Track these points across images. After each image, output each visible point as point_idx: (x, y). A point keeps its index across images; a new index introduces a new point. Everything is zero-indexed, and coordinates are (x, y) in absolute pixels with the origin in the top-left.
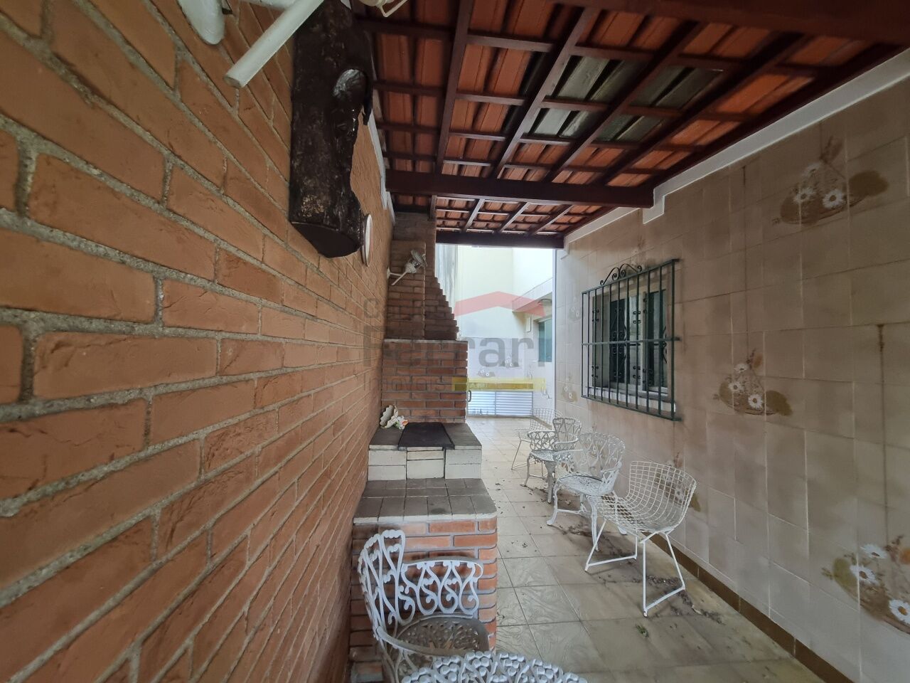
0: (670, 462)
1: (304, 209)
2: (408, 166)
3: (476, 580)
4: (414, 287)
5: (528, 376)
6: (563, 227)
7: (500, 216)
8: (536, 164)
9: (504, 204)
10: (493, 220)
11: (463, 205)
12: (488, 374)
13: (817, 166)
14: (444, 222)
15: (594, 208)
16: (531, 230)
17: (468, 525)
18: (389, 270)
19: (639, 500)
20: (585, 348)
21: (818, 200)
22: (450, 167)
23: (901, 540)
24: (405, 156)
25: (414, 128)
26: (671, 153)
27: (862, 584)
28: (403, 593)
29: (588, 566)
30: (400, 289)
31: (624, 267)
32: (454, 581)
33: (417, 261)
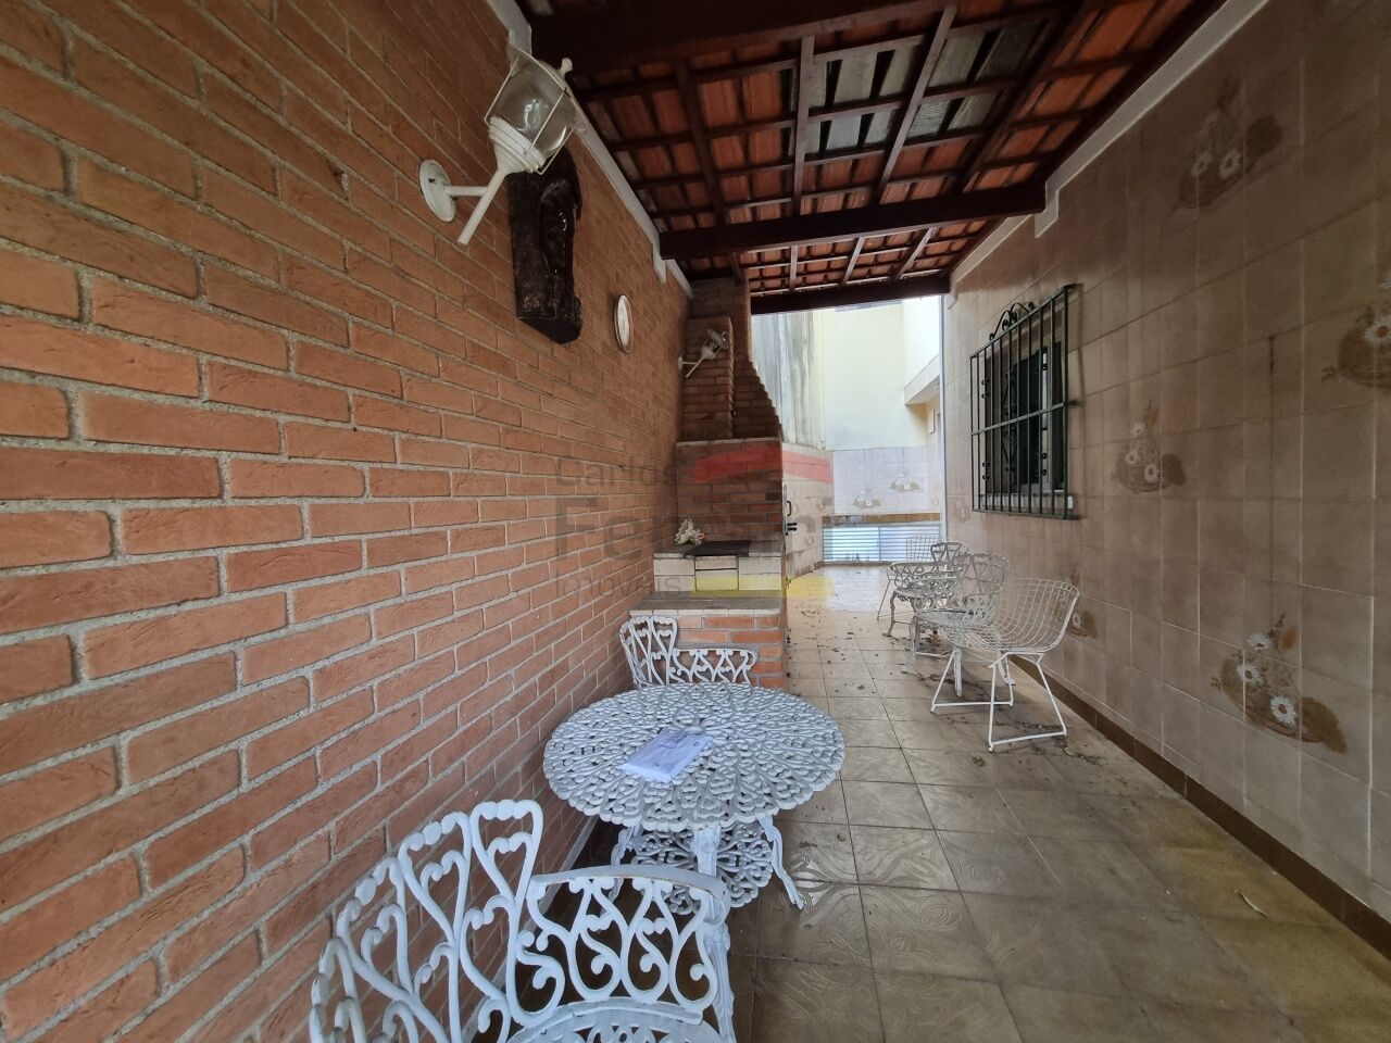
0: (1068, 579)
1: (525, 306)
2: (687, 222)
3: (749, 667)
4: (715, 377)
5: (933, 503)
6: (944, 260)
7: (837, 260)
8: (849, 184)
9: (834, 245)
10: (829, 269)
11: (778, 257)
12: (869, 503)
13: (1213, 118)
14: (762, 284)
15: (976, 225)
16: (893, 273)
17: (748, 621)
18: (680, 359)
19: (1011, 628)
20: (976, 437)
21: (1214, 168)
22: (741, 215)
23: (1284, 620)
24: (680, 212)
25: (678, 179)
26: (1045, 128)
27: (1248, 687)
28: (675, 674)
29: (934, 706)
30: (699, 381)
31: (1017, 307)
32: (727, 669)
33: (716, 342)
